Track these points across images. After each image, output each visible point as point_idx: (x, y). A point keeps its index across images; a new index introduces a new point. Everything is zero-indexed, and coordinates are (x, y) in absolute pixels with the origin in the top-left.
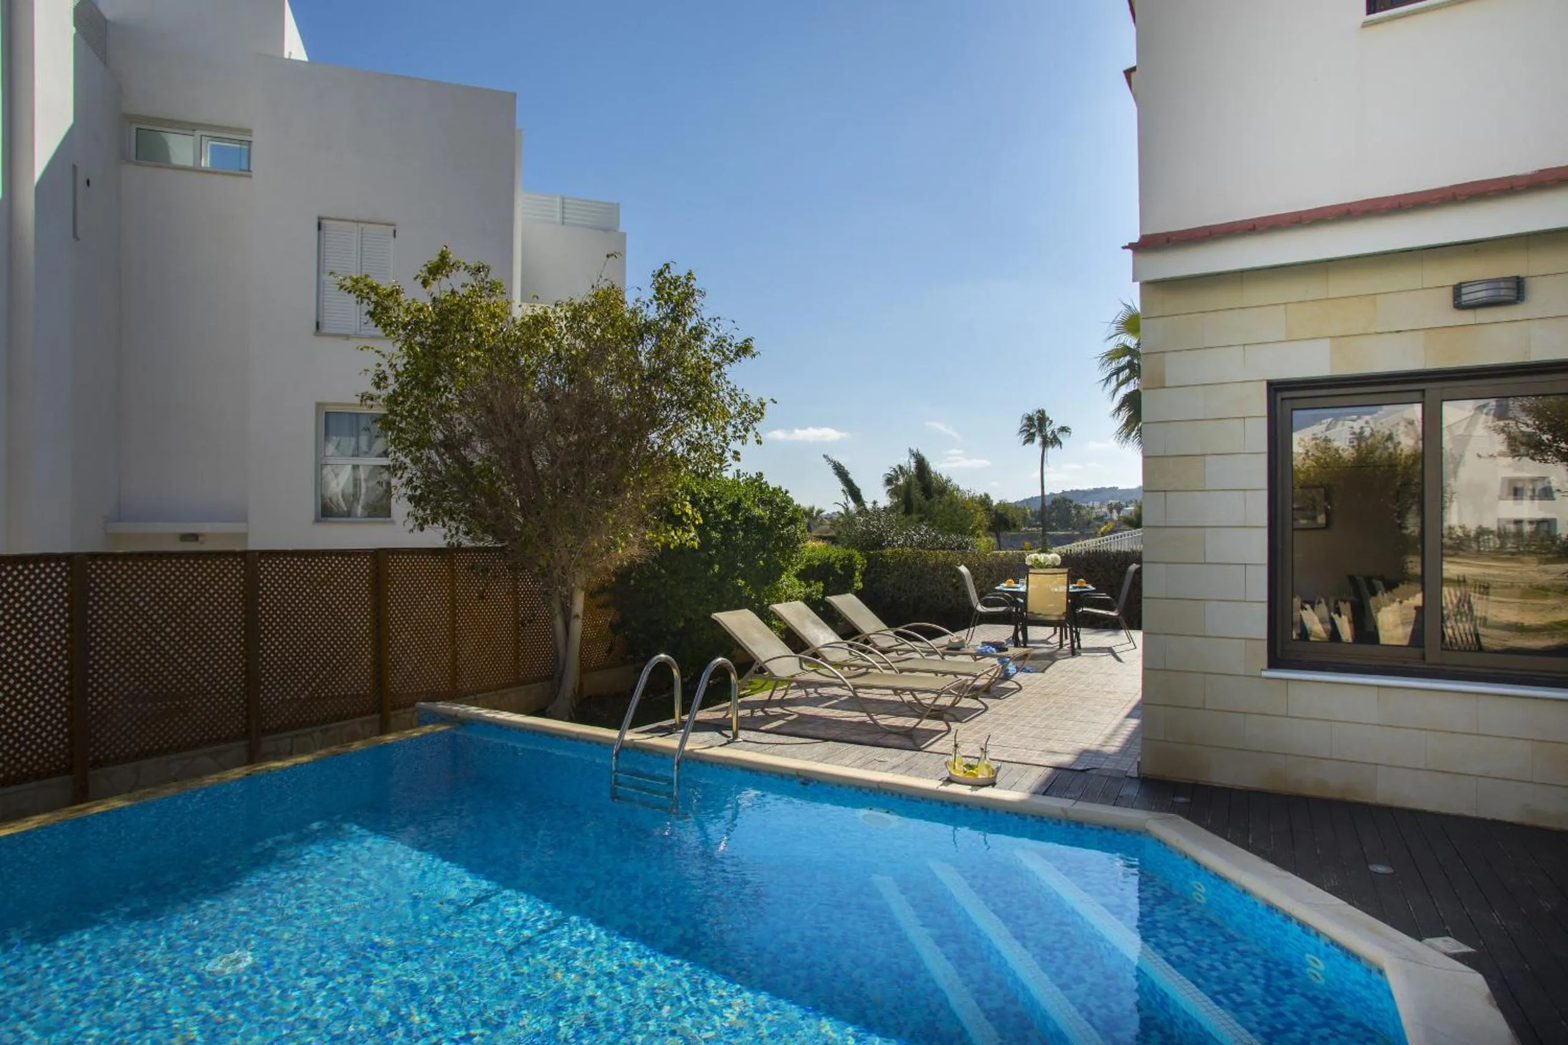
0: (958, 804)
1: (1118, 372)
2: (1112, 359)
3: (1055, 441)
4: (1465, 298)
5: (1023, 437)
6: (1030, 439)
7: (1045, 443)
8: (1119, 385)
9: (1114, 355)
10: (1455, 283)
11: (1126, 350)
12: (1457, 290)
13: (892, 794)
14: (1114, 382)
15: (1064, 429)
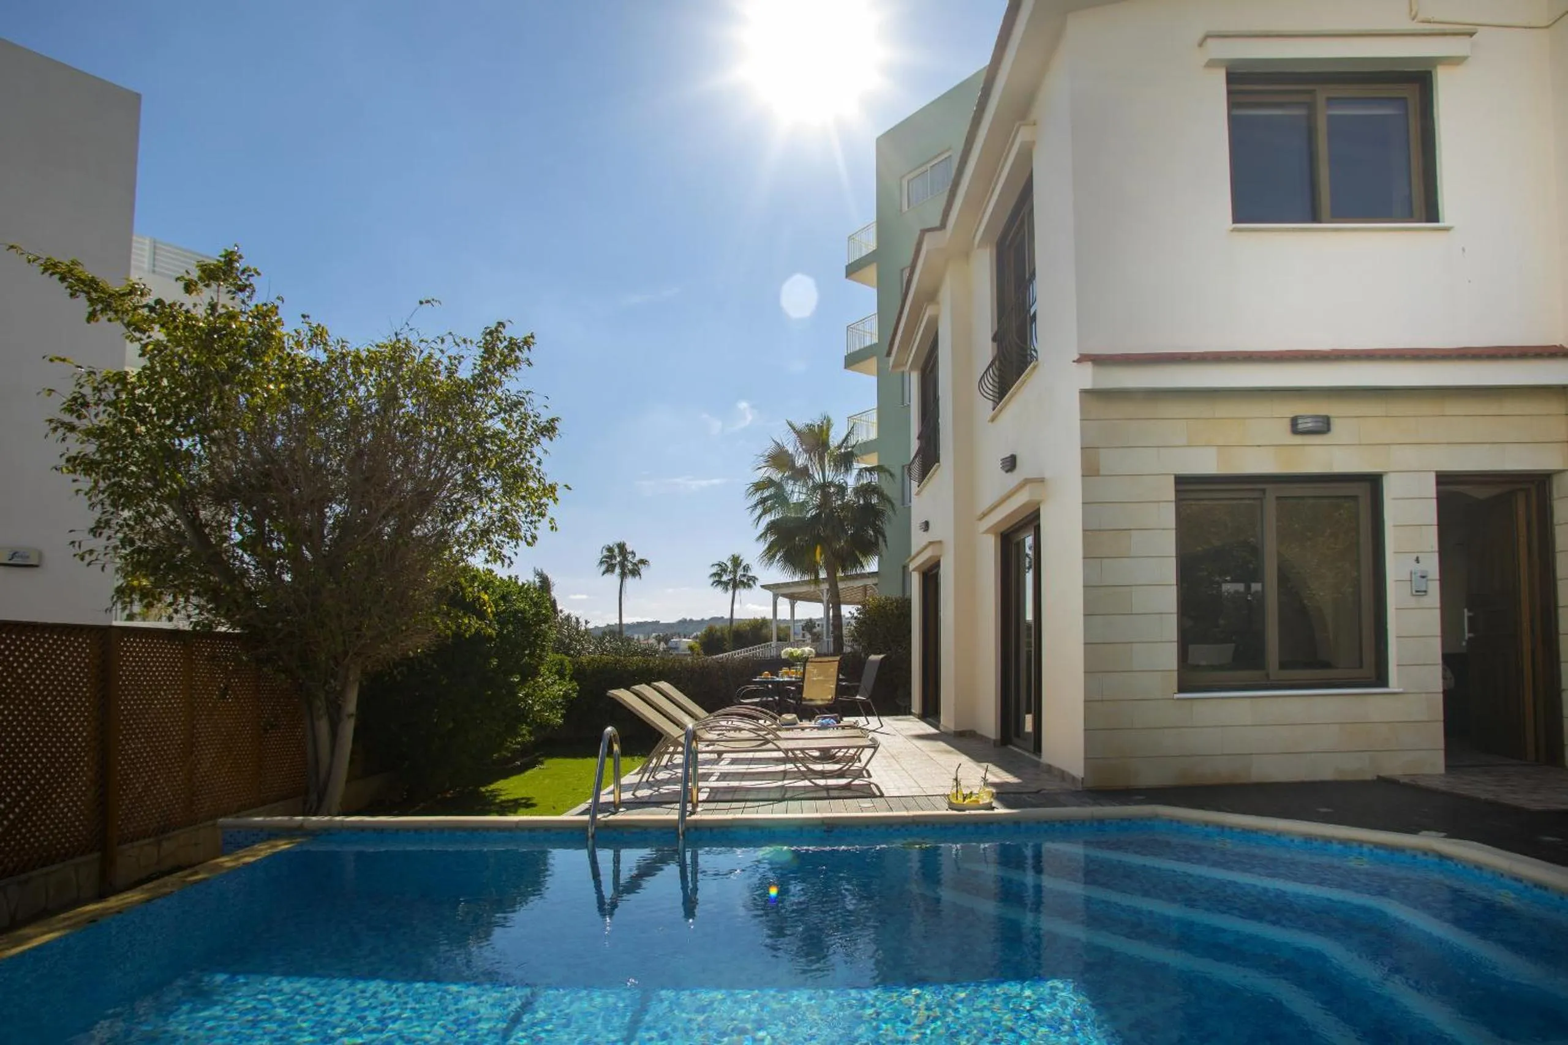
0: (992, 823)
1: (763, 501)
2: (757, 490)
3: (635, 572)
4: (1300, 427)
5: (604, 567)
6: (610, 569)
7: (623, 575)
8: (765, 512)
9: (759, 487)
10: (1292, 416)
11: (769, 483)
12: (1294, 421)
13: (926, 825)
14: (759, 511)
15: (643, 562)
